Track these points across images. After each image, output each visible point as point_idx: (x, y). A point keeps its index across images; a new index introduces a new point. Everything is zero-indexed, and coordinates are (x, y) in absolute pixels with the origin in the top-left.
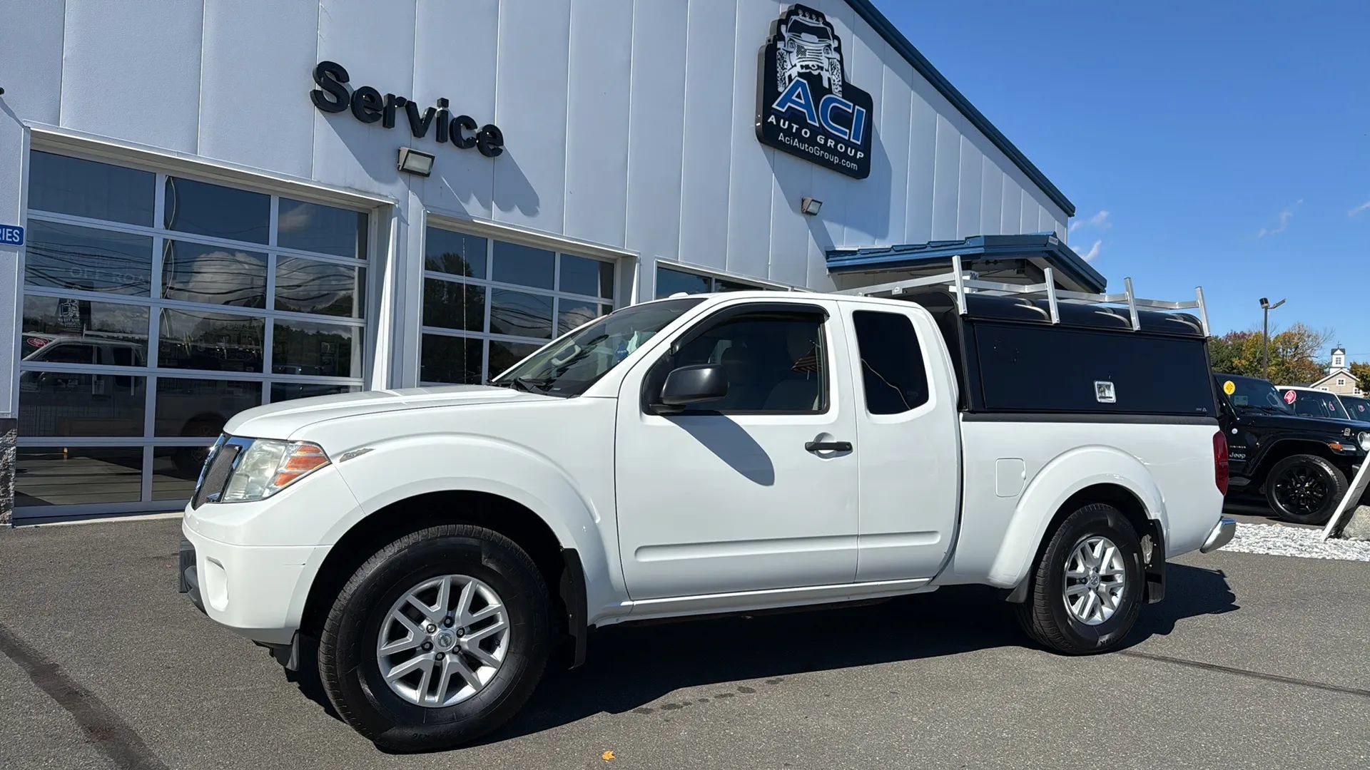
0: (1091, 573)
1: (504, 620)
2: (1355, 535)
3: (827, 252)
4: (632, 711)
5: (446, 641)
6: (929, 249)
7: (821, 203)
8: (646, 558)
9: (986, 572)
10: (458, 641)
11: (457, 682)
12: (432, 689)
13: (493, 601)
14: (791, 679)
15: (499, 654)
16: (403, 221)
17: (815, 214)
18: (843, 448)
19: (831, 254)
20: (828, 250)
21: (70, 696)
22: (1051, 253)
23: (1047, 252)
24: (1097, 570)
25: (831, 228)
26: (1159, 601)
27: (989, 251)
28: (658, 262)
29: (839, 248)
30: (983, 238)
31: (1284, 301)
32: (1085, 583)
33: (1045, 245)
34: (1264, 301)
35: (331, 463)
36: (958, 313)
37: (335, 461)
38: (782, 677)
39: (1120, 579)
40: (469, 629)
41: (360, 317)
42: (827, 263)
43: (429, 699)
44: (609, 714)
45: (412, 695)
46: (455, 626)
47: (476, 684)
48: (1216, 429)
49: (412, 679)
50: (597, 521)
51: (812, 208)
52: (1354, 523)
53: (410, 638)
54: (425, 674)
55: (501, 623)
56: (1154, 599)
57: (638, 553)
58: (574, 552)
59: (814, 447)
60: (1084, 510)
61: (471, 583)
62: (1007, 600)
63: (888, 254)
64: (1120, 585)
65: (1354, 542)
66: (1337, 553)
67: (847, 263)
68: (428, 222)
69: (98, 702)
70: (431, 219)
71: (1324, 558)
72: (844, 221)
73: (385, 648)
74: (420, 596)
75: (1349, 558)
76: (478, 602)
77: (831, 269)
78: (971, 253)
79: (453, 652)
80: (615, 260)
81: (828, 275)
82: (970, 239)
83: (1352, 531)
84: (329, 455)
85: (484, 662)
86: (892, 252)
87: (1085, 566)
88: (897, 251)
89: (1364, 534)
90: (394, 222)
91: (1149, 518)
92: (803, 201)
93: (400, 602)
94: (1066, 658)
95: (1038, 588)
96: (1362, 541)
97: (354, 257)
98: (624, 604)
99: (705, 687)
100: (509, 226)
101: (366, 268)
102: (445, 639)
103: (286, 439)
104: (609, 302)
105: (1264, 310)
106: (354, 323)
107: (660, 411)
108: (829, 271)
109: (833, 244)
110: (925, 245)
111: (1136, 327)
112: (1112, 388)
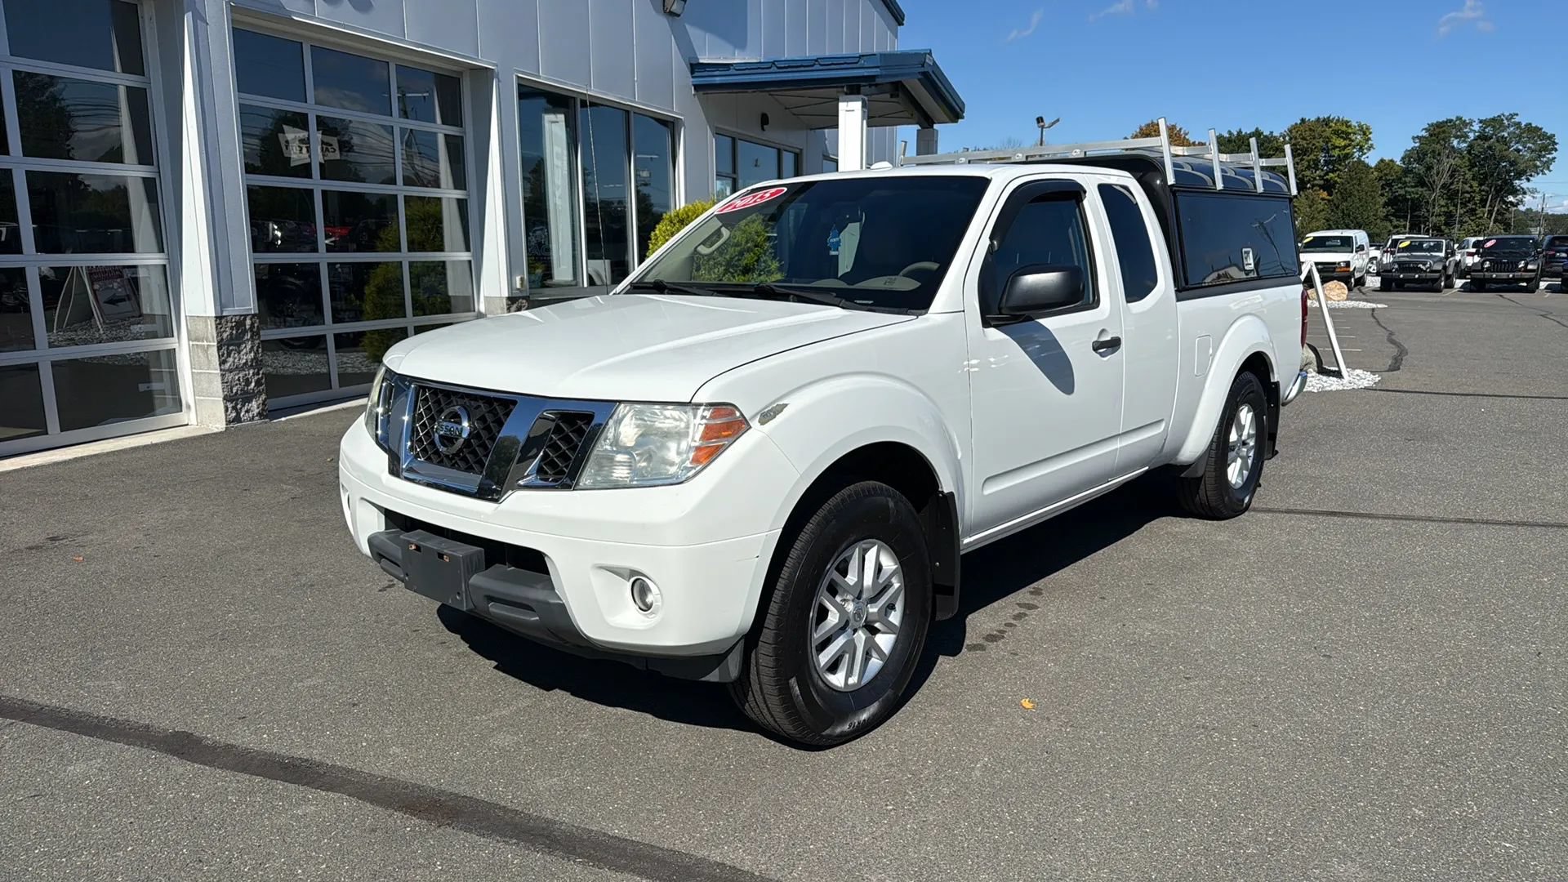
0: (1239, 438)
1: (899, 582)
3: (691, 65)
5: (860, 616)
6: (817, 67)
7: (685, 2)
8: (990, 489)
9: (1177, 452)
10: (867, 613)
11: (867, 656)
14: (1045, 587)
15: (895, 617)
16: (199, 17)
17: (679, 15)
18: (1114, 344)
19: (695, 67)
20: (693, 63)
22: (925, 74)
23: (923, 72)
24: (1241, 436)
25: (693, 32)
27: (884, 72)
28: (518, 77)
29: (704, 60)
30: (878, 56)
31: (1058, 120)
32: (1233, 450)
33: (923, 66)
34: (1040, 120)
35: (751, 427)
37: (755, 424)
38: (1035, 586)
39: (1252, 443)
40: (874, 597)
41: (141, 164)
42: (692, 80)
43: (850, 680)
44: (951, 658)
46: (865, 596)
47: (880, 652)
49: (835, 665)
51: (675, 8)
53: (833, 618)
54: (845, 657)
55: (896, 585)
57: (985, 486)
58: (951, 496)
59: (1097, 347)
60: (1243, 380)
61: (876, 547)
62: (1182, 475)
63: (769, 70)
64: (1252, 448)
67: (718, 80)
68: (233, 21)
70: (238, 17)
72: (707, 26)
73: (816, 636)
74: (837, 569)
76: (879, 569)
77: (697, 87)
78: (866, 74)
79: (863, 626)
81: (694, 95)
82: (865, 58)
84: (747, 417)
85: (884, 629)
86: (774, 69)
87: (1237, 435)
88: (779, 68)
90: (188, 19)
91: (1272, 381)
93: (824, 581)
95: (1211, 460)
97: (114, 70)
98: (965, 541)
99: (988, 610)
100: (339, 25)
101: (146, 89)
102: (858, 614)
103: (688, 401)
104: (452, 130)
105: (1040, 129)
106: (131, 172)
107: (993, 323)
108: (695, 89)
109: (696, 54)
110: (813, 63)
111: (1260, 189)
112: (1251, 254)
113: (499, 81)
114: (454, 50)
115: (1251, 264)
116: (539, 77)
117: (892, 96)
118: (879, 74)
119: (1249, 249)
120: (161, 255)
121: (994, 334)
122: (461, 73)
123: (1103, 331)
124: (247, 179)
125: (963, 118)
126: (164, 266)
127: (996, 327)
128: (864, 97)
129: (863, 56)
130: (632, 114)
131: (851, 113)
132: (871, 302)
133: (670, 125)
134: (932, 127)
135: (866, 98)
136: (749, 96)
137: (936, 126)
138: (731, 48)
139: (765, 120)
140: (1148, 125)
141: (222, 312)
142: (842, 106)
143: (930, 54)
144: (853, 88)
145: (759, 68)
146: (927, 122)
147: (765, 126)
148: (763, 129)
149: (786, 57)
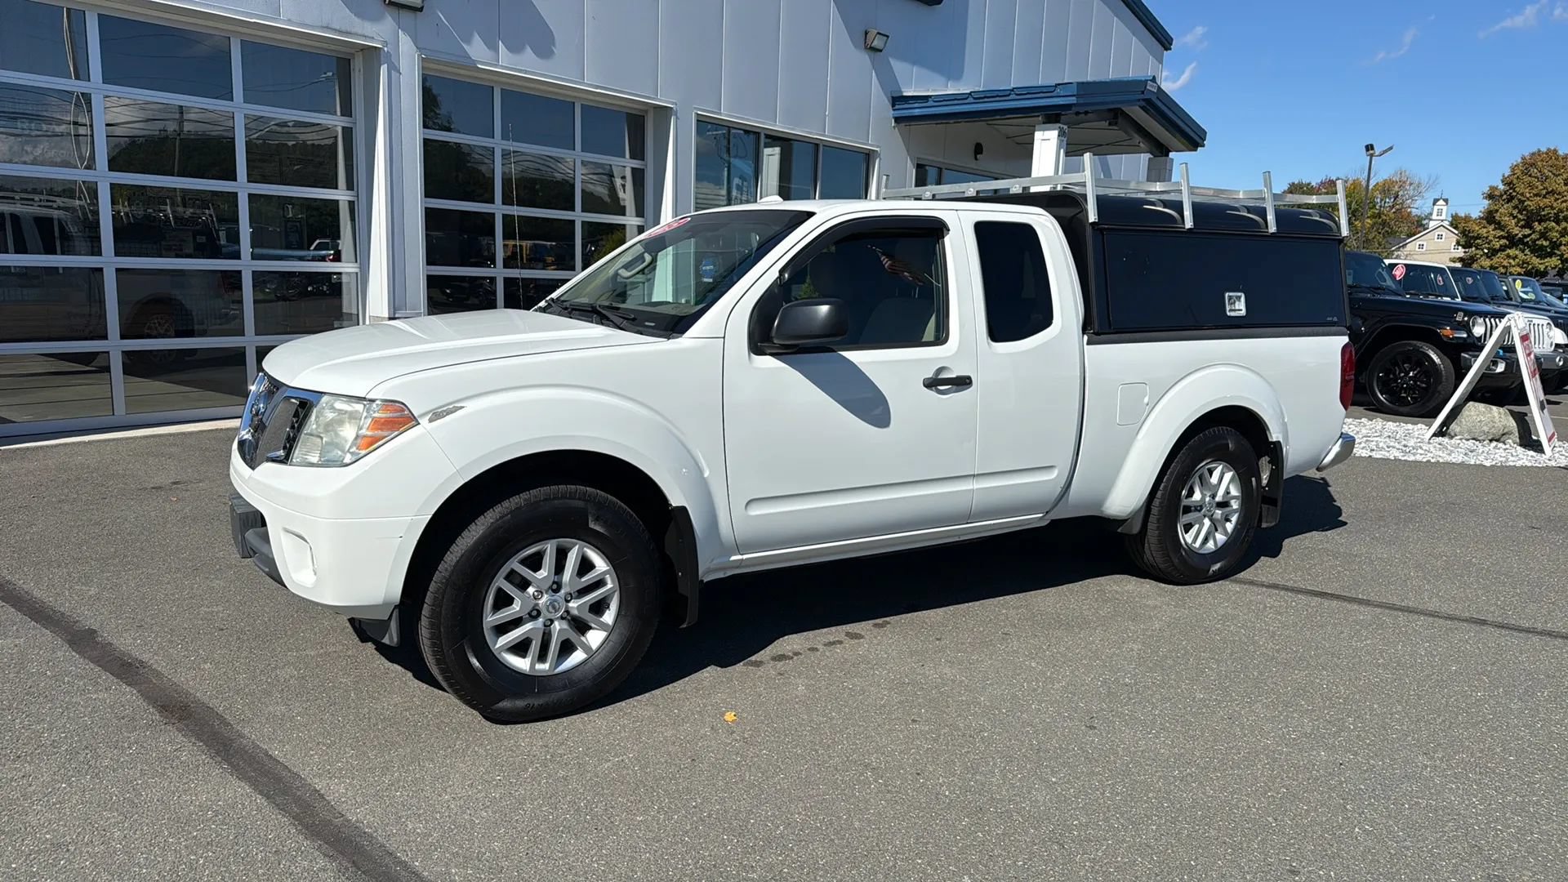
0: (1207, 499)
1: (613, 582)
2: (1461, 433)
3: (893, 97)
4: (741, 664)
5: (554, 607)
6: (1013, 96)
7: (888, 37)
8: (756, 511)
9: (1100, 503)
10: (567, 607)
11: (567, 648)
12: (542, 657)
13: (600, 564)
14: (897, 622)
15: (609, 617)
16: (394, 68)
17: (881, 51)
18: (963, 382)
19: (897, 100)
20: (894, 95)
22: (1149, 101)
23: (1144, 100)
24: (1213, 496)
25: (899, 67)
26: (1273, 524)
27: (1083, 101)
28: (698, 114)
29: (908, 92)
30: (1075, 85)
31: (1391, 148)
32: (1200, 511)
33: (1143, 92)
34: (1369, 148)
35: (419, 424)
36: (1088, 220)
37: (424, 421)
38: (888, 619)
39: (1235, 505)
40: (576, 594)
42: (893, 112)
43: (540, 666)
44: (719, 669)
45: (521, 664)
46: (563, 591)
47: (586, 648)
48: (1345, 339)
49: (520, 648)
50: (706, 475)
51: (877, 43)
52: (1461, 421)
53: (516, 607)
54: (534, 642)
55: (610, 586)
56: (1267, 522)
57: (748, 508)
58: (683, 510)
59: (932, 384)
60: (1205, 435)
61: (577, 547)
62: (1119, 530)
63: (965, 102)
64: (1235, 511)
65: (1459, 441)
66: (1441, 455)
67: (917, 112)
68: (423, 68)
69: (158, 674)
70: (427, 65)
71: (1429, 461)
72: (916, 60)
73: (491, 619)
74: (523, 562)
75: (1454, 461)
76: (585, 566)
77: (898, 120)
78: (1062, 103)
79: (562, 618)
80: (646, 111)
81: (894, 127)
82: (1060, 86)
83: (1458, 429)
84: (416, 415)
85: (593, 625)
86: (971, 100)
87: (1202, 493)
88: (975, 99)
89: (1470, 432)
90: (384, 69)
91: (1270, 440)
92: (866, 33)
93: (504, 571)
94: (1176, 588)
95: (1153, 519)
96: (1468, 440)
97: (336, 114)
98: (733, 558)
99: (811, 634)
100: (520, 71)
101: (352, 128)
102: (552, 605)
103: (363, 396)
104: (636, 164)
105: (1369, 157)
106: (341, 195)
107: (769, 351)
108: (896, 121)
109: (900, 88)
110: (1008, 92)
111: (1272, 229)
112: (1243, 299)
113: (677, 118)
114: (635, 91)
115: (1241, 310)
116: (720, 114)
117: (1110, 124)
118: (1075, 102)
119: (1239, 294)
120: (356, 265)
121: (768, 362)
123: (941, 370)
124: (425, 202)
125: (1203, 146)
126: (357, 273)
127: (772, 355)
128: (1062, 126)
129: (1059, 84)
130: (821, 148)
131: (1046, 145)
133: (868, 157)
134: (1168, 155)
135: (1065, 127)
136: (963, 126)
137: (1172, 155)
138: (943, 79)
139: (978, 149)
140: (1533, 154)
141: (394, 314)
142: (1038, 135)
143: (1154, 80)
144: (1051, 116)
145: (997, 96)
146: (1161, 150)
147: (978, 156)
148: (976, 159)
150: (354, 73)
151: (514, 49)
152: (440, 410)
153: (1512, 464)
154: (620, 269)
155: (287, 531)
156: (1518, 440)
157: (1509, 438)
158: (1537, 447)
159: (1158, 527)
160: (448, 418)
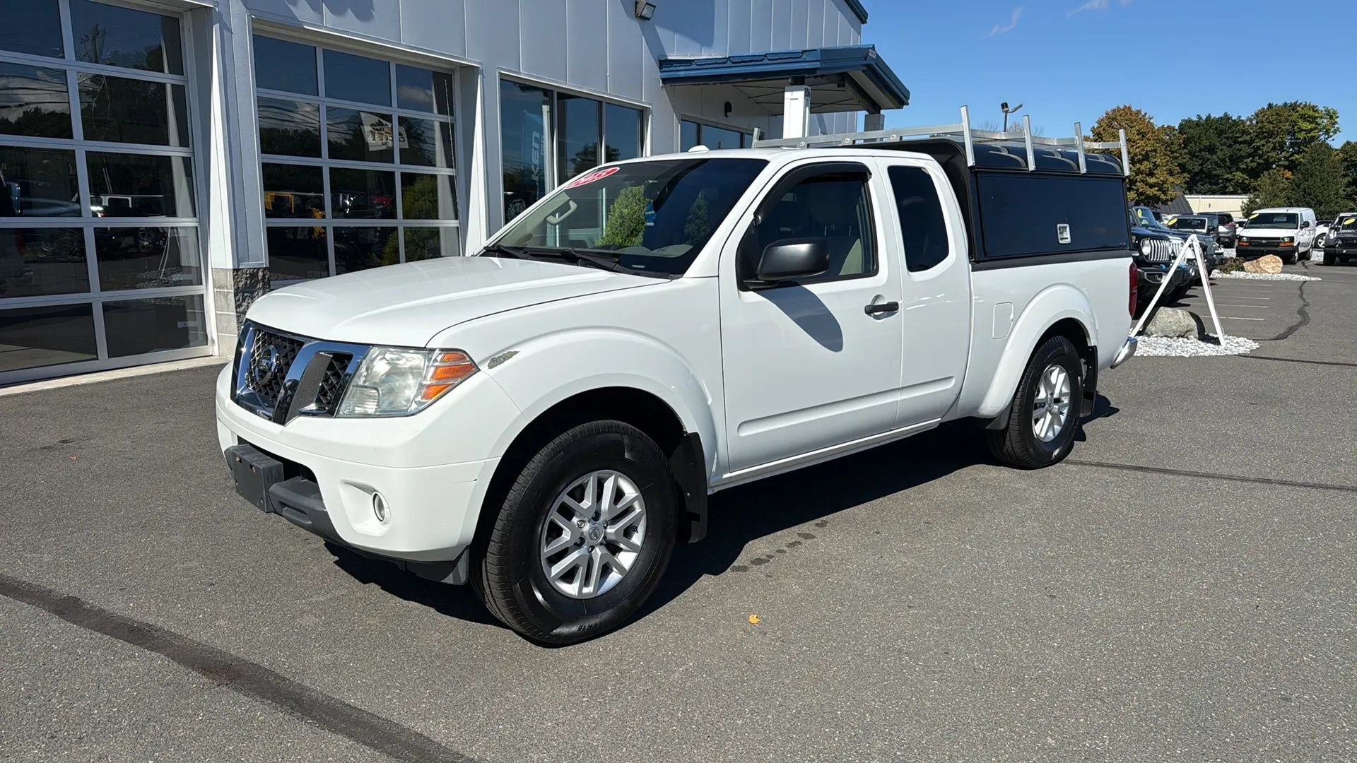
0: (1049, 396)
1: (641, 507)
2: (1156, 332)
3: (660, 61)
4: (729, 570)
5: (596, 535)
6: (766, 61)
7: (655, 7)
8: (747, 432)
9: (977, 408)
10: (605, 533)
11: (606, 570)
12: (586, 582)
13: (630, 491)
14: (833, 520)
15: (637, 539)
16: (225, 28)
17: (649, 19)
18: (891, 308)
19: (664, 63)
20: (661, 59)
21: (138, 635)
22: (869, 66)
23: (867, 65)
24: (1052, 394)
25: (663, 33)
26: (1090, 413)
27: (824, 66)
28: (502, 74)
29: (671, 57)
30: (820, 52)
31: (1021, 106)
32: (1043, 407)
33: (866, 59)
34: (1004, 106)
35: (480, 370)
36: (967, 164)
37: (484, 368)
38: (824, 518)
39: (1066, 400)
40: (613, 520)
41: (181, 145)
42: (660, 74)
43: (586, 590)
44: (713, 577)
45: (571, 589)
46: (602, 519)
47: (620, 568)
48: (1131, 260)
49: (568, 576)
50: (709, 403)
51: (646, 13)
52: (1155, 323)
53: (566, 536)
54: (581, 568)
55: (638, 510)
56: (1083, 413)
57: (741, 427)
58: (696, 434)
59: (870, 310)
60: (1049, 344)
61: (613, 476)
62: (987, 428)
63: (725, 65)
64: (1066, 405)
65: (1156, 339)
66: (1149, 350)
67: (682, 74)
68: (253, 29)
70: (257, 26)
71: (1142, 356)
72: (675, 28)
73: (547, 550)
74: (571, 494)
75: (1160, 354)
76: (619, 494)
77: (664, 81)
78: (808, 67)
79: (601, 544)
81: (662, 87)
82: (807, 53)
83: (1153, 329)
84: (476, 361)
85: (622, 546)
86: (729, 64)
87: (1047, 393)
88: (733, 63)
89: (1162, 331)
90: (216, 29)
91: (1089, 345)
92: (636, 3)
93: (556, 505)
94: (1029, 472)
95: (1015, 416)
96: (1162, 337)
97: (163, 72)
98: (725, 476)
99: (770, 537)
100: (345, 32)
101: (184, 86)
102: (594, 533)
103: (423, 346)
104: (447, 119)
105: (1004, 114)
106: (174, 152)
107: (751, 288)
108: (663, 82)
109: (664, 52)
110: (762, 58)
111: (1083, 170)
112: (1068, 229)
113: (483, 77)
114: (444, 51)
115: (1067, 238)
116: (520, 73)
117: (838, 86)
118: (819, 66)
119: (1065, 225)
120: (194, 219)
121: (751, 296)
122: (453, 71)
123: (877, 297)
124: (262, 158)
125: (908, 104)
127: (754, 290)
128: (807, 87)
129: (805, 51)
130: (604, 104)
131: (795, 103)
132: (643, 267)
133: (642, 113)
134: (879, 112)
135: (809, 88)
136: (713, 87)
137: (882, 112)
138: (698, 46)
139: (728, 108)
140: (1114, 110)
141: (239, 265)
142: (788, 95)
143: (873, 48)
144: (798, 79)
146: (874, 108)
147: (728, 114)
148: (726, 116)
149: (751, 53)
150: (183, 31)
151: (337, 11)
152: (496, 356)
153: (1202, 354)
154: (548, 216)
155: (347, 483)
156: (1197, 336)
157: (1191, 334)
158: (1216, 341)
159: (1019, 423)
160: (507, 363)
